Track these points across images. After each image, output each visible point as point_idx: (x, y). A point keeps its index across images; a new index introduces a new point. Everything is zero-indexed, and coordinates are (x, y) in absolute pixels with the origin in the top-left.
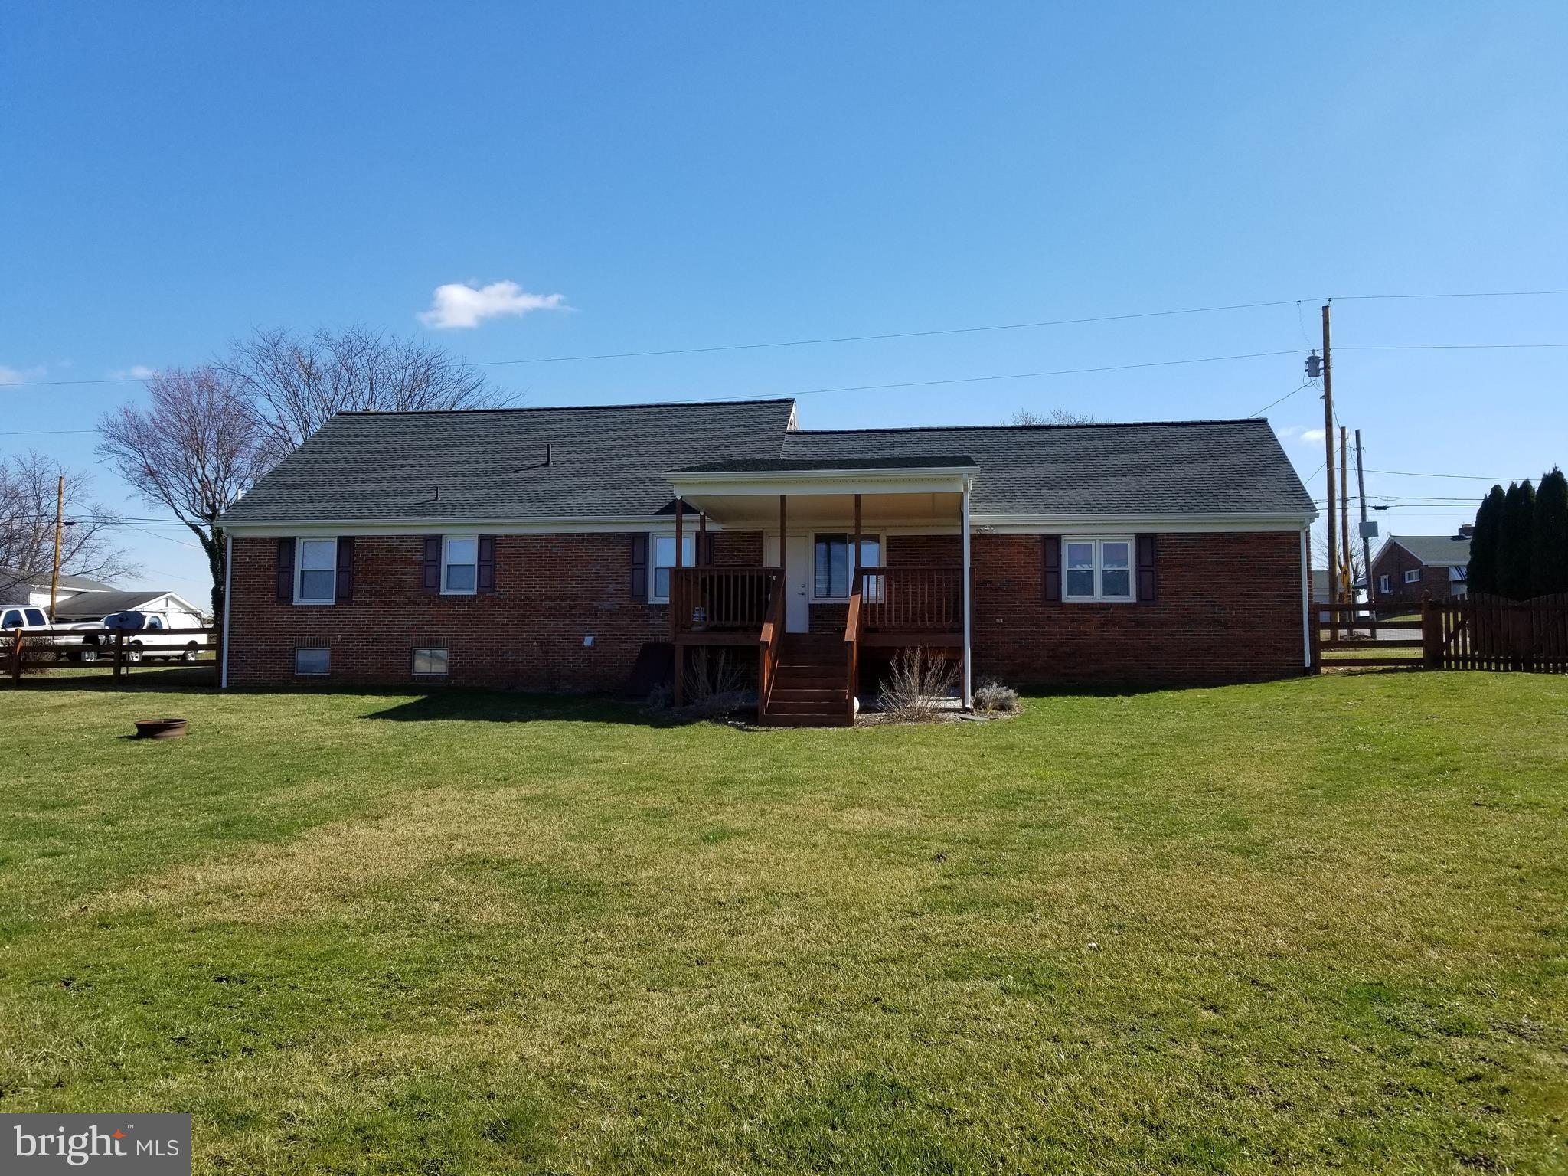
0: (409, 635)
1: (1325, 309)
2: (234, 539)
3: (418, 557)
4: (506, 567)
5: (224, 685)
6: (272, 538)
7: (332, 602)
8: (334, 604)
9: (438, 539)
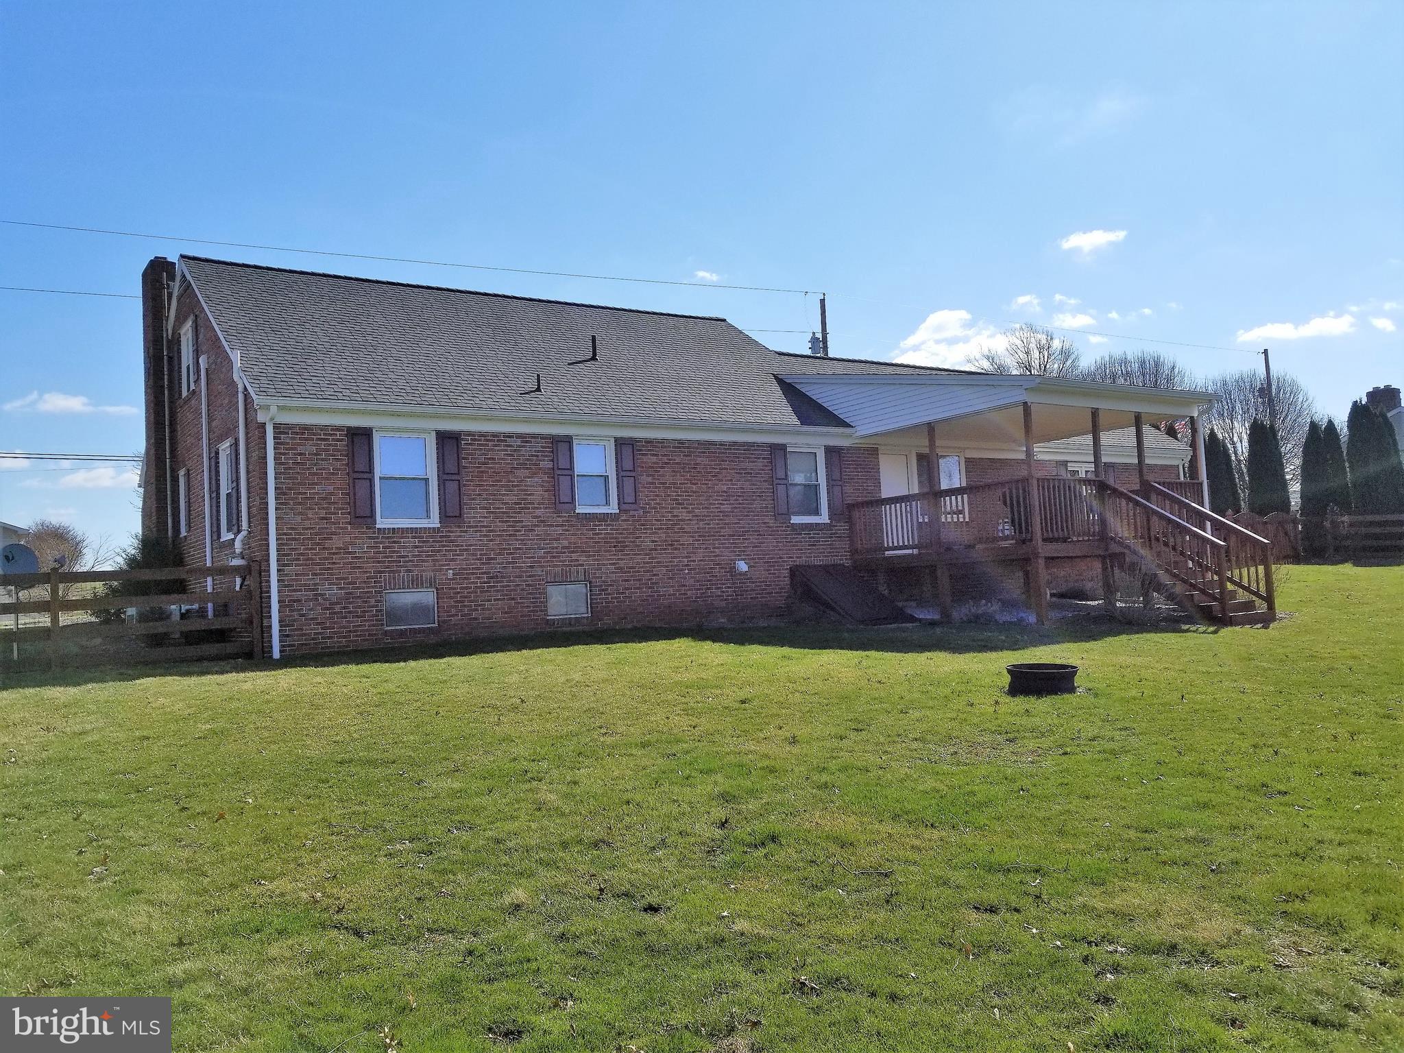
0: (541, 567)
1: (823, 301)
2: (276, 427)
3: (546, 464)
4: (650, 479)
5: (276, 654)
6: (339, 429)
7: (434, 521)
8: (439, 525)
9: (568, 440)
